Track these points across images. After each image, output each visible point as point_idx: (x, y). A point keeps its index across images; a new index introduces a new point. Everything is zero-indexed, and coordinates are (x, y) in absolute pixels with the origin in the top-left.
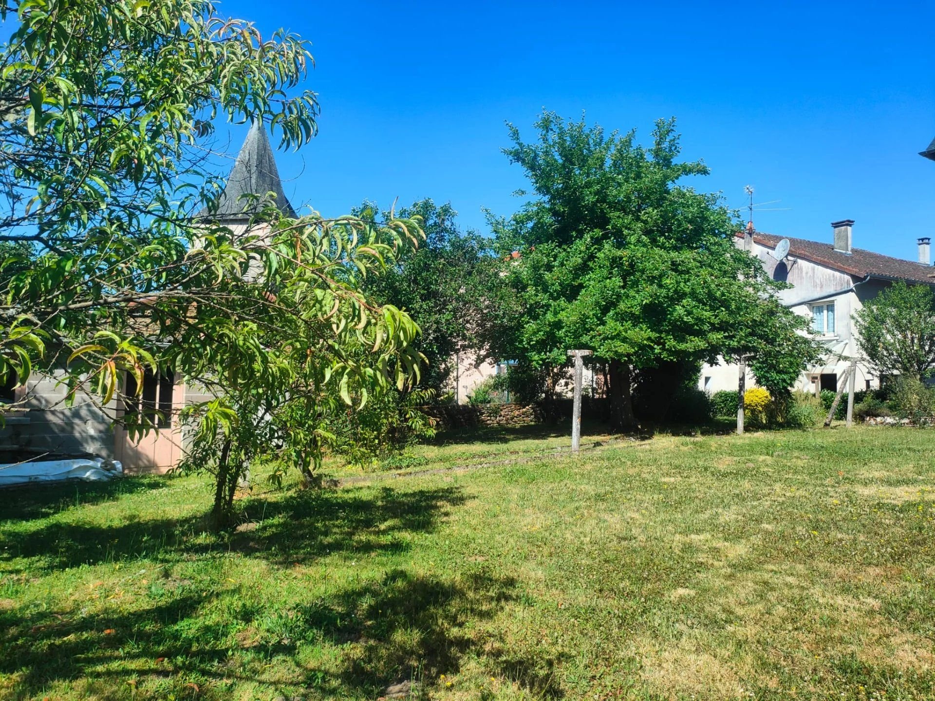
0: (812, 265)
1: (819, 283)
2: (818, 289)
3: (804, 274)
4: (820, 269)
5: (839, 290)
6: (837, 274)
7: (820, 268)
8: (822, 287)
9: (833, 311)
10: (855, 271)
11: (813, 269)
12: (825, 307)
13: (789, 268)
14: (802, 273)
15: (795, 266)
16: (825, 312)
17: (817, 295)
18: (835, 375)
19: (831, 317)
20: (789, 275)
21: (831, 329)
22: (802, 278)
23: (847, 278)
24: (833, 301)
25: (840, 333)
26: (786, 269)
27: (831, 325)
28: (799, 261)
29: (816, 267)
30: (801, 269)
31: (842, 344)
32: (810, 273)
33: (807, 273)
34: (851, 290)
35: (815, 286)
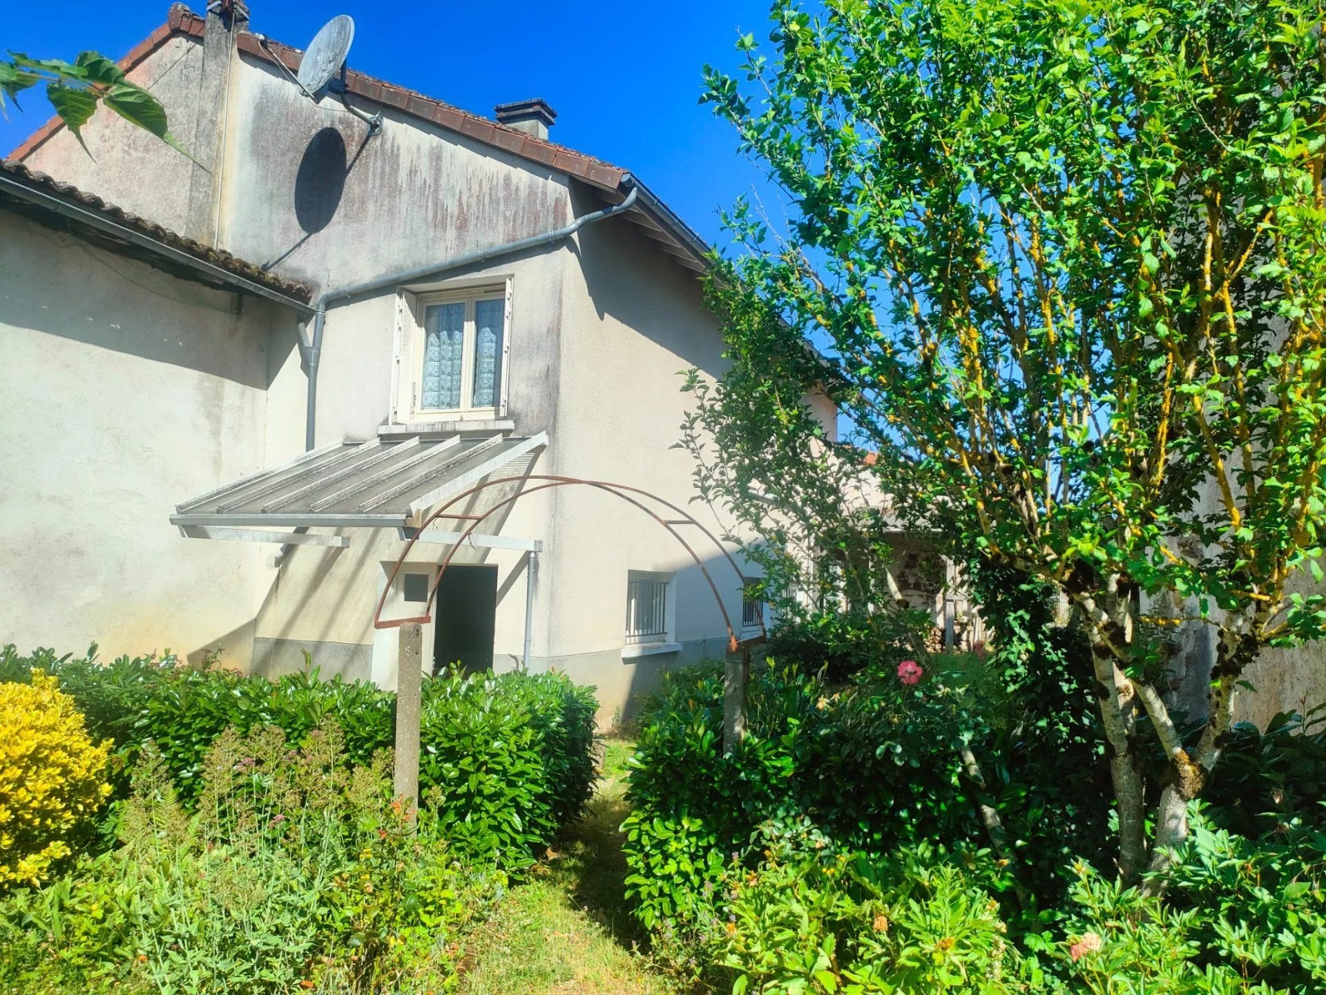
0: (430, 140)
1: (453, 207)
2: (451, 233)
3: (403, 175)
4: (460, 155)
5: (524, 236)
6: (522, 177)
7: (461, 153)
8: (462, 226)
9: (497, 328)
10: (585, 165)
11: (436, 157)
12: (470, 308)
13: (352, 150)
14: (395, 170)
15: (375, 143)
16: (470, 327)
17: (444, 252)
18: (493, 570)
19: (489, 347)
20: (351, 179)
21: (487, 393)
22: (394, 191)
23: (557, 190)
24: (499, 287)
25: (518, 406)
26: (343, 153)
27: (487, 378)
28: (388, 124)
29: (449, 147)
30: (394, 157)
31: (524, 448)
32: (425, 173)
33: (412, 172)
34: (563, 241)
35: (440, 223)
